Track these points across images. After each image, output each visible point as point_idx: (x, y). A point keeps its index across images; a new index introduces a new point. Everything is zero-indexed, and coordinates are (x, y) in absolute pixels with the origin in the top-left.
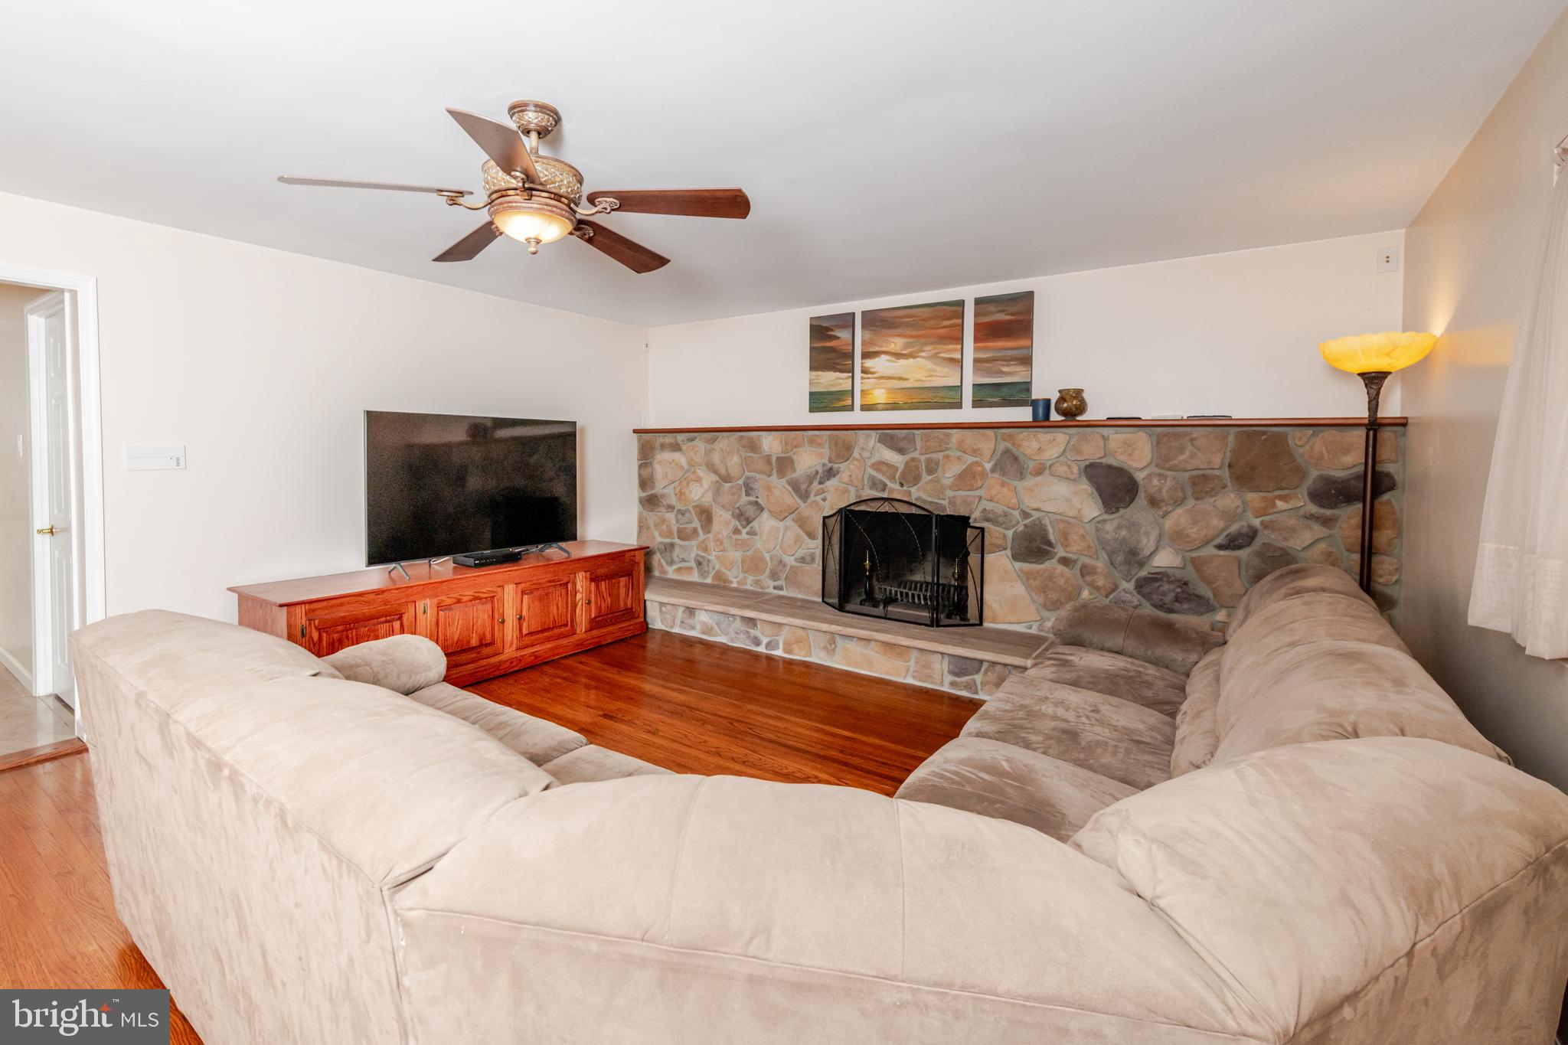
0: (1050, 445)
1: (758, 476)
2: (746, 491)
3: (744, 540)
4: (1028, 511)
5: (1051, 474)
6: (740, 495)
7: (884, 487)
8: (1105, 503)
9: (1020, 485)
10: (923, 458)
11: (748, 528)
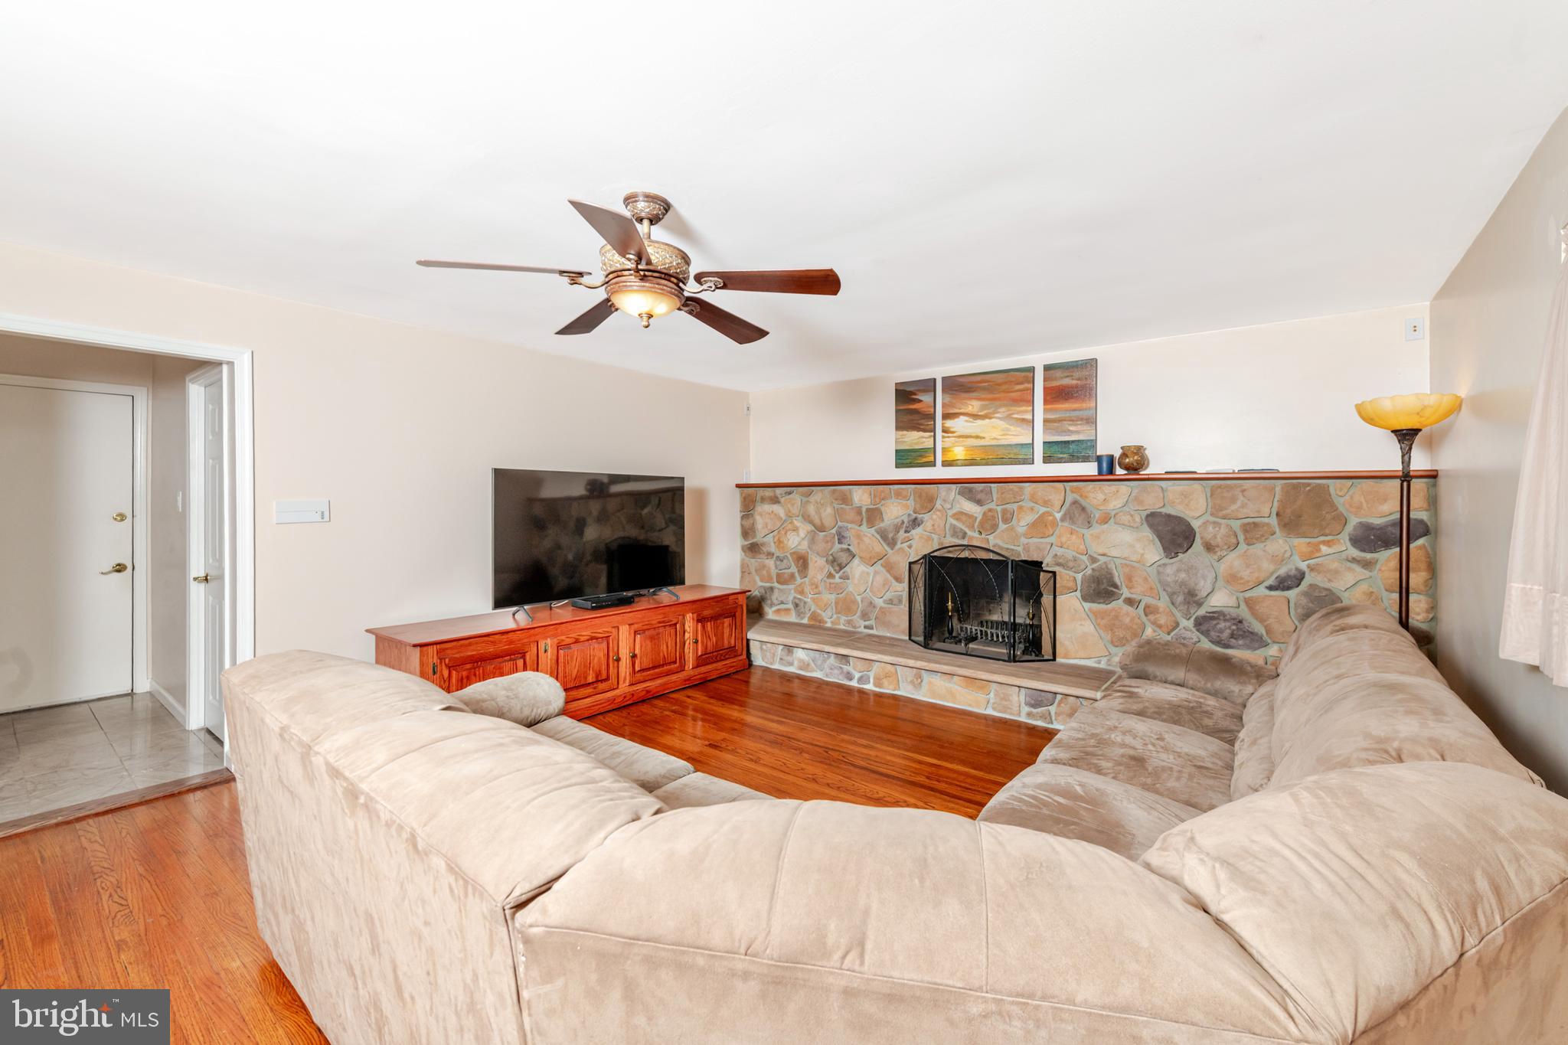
1: (850, 526)
2: (839, 539)
3: (837, 584)
6: (833, 544)
7: (964, 536)
8: (1165, 549)
9: (1087, 533)
10: (999, 509)
11: (841, 573)
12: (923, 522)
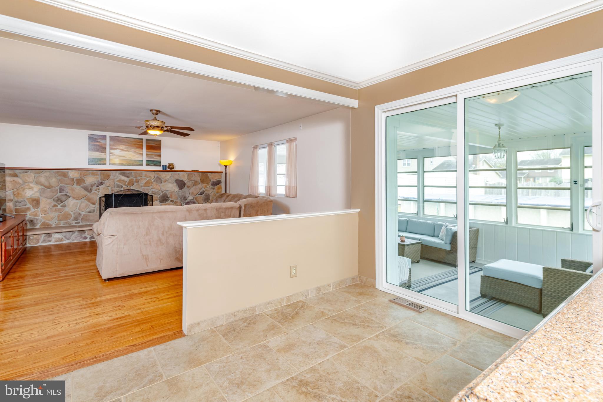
0: (167, 175)
1: (66, 186)
2: (60, 191)
3: (59, 209)
4: (163, 191)
5: (168, 182)
6: (57, 193)
7: (122, 187)
8: (179, 188)
9: (161, 185)
10: (135, 179)
11: (62, 204)
12: (104, 183)
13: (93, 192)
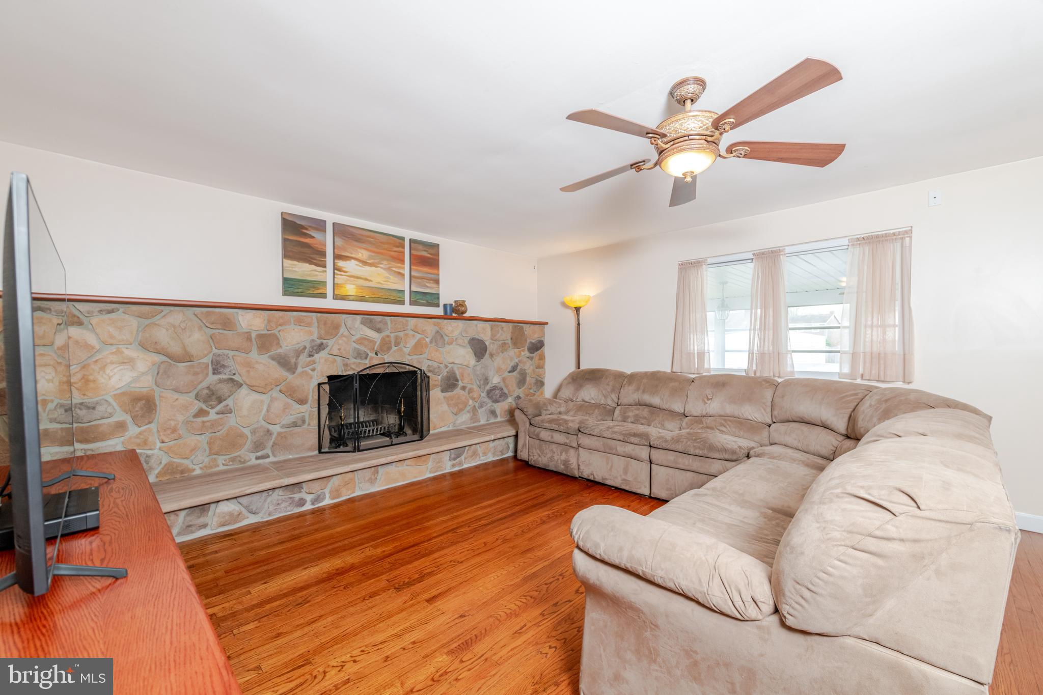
0: (454, 328)
1: (231, 353)
2: (214, 369)
3: (214, 420)
4: (447, 364)
5: (457, 344)
6: (207, 374)
7: (367, 356)
8: (477, 357)
9: (444, 350)
10: (392, 335)
11: (219, 407)
12: (327, 346)
13: (299, 369)
